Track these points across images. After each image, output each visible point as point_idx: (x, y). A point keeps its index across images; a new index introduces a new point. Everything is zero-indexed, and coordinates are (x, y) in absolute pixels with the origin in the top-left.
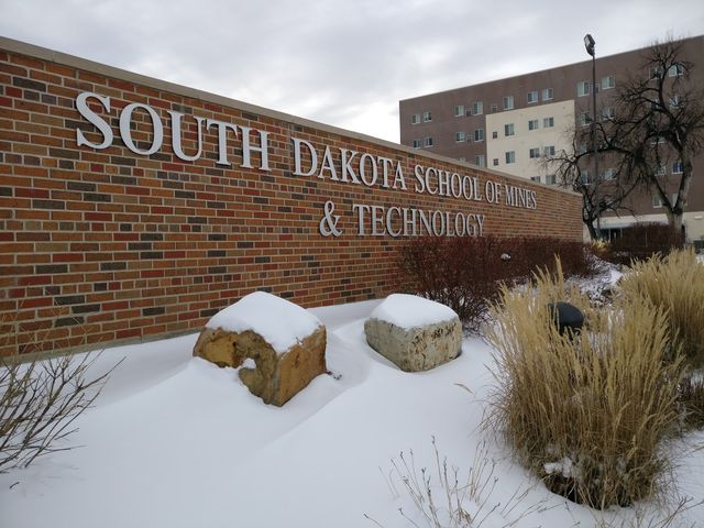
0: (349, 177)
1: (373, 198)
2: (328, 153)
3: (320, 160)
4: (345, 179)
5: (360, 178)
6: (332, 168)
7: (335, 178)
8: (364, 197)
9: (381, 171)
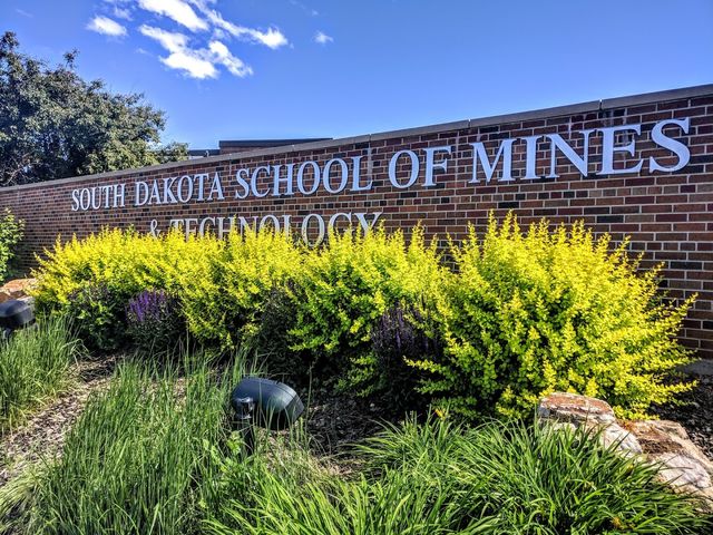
0: (169, 199)
1: (190, 212)
2: (155, 185)
3: (150, 192)
4: (165, 201)
5: (177, 198)
6: (157, 196)
7: (158, 202)
8: (182, 213)
9: (196, 186)
